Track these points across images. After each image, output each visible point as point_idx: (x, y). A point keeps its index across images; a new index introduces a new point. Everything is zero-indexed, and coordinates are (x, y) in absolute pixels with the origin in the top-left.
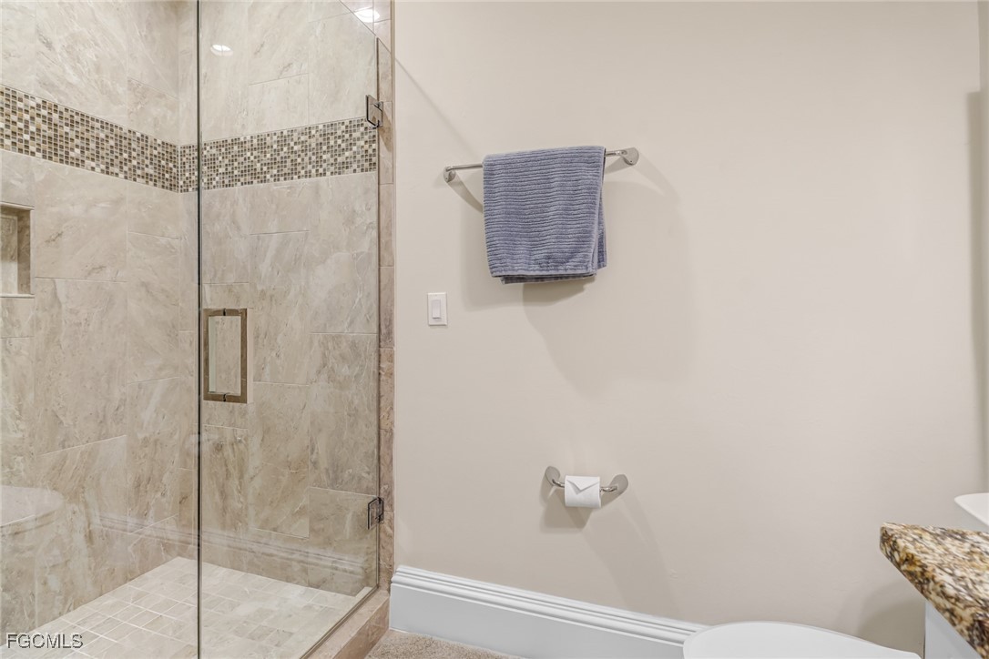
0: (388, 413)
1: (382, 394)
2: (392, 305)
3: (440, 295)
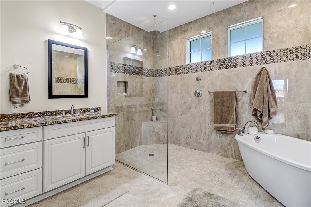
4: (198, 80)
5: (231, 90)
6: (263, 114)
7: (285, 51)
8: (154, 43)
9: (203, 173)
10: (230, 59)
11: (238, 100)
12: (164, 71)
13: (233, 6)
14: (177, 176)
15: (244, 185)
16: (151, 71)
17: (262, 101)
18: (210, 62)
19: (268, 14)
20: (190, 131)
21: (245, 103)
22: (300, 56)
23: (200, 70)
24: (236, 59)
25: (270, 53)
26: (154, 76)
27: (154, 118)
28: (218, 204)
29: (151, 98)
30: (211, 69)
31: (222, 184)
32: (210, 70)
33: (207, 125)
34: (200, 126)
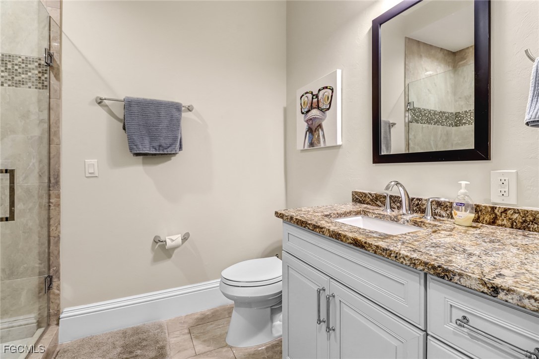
0: (57, 227)
1: (51, 216)
2: (59, 166)
3: (95, 161)
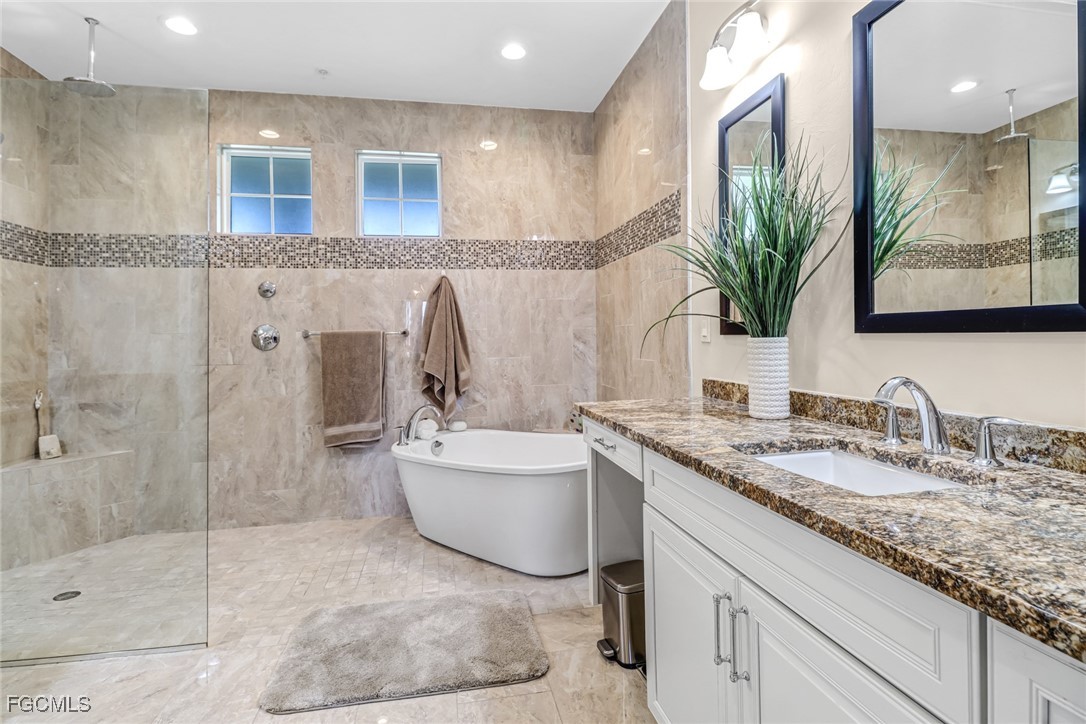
4: (265, 293)
5: (370, 330)
6: (446, 386)
7: (483, 246)
8: (47, 115)
9: (311, 575)
10: (365, 242)
11: (388, 355)
12: (108, 245)
13: (374, 101)
14: (230, 613)
15: (421, 562)
16: (30, 237)
17: (444, 355)
18: (306, 242)
19: (450, 151)
20: (233, 468)
21: (406, 362)
22: (507, 261)
23: (272, 260)
24: (380, 245)
25: (456, 245)
26: (48, 261)
27: (48, 443)
28: (382, 618)
29: (32, 357)
30: (312, 262)
31: (373, 580)
32: (306, 264)
33: (298, 435)
34: (274, 445)
